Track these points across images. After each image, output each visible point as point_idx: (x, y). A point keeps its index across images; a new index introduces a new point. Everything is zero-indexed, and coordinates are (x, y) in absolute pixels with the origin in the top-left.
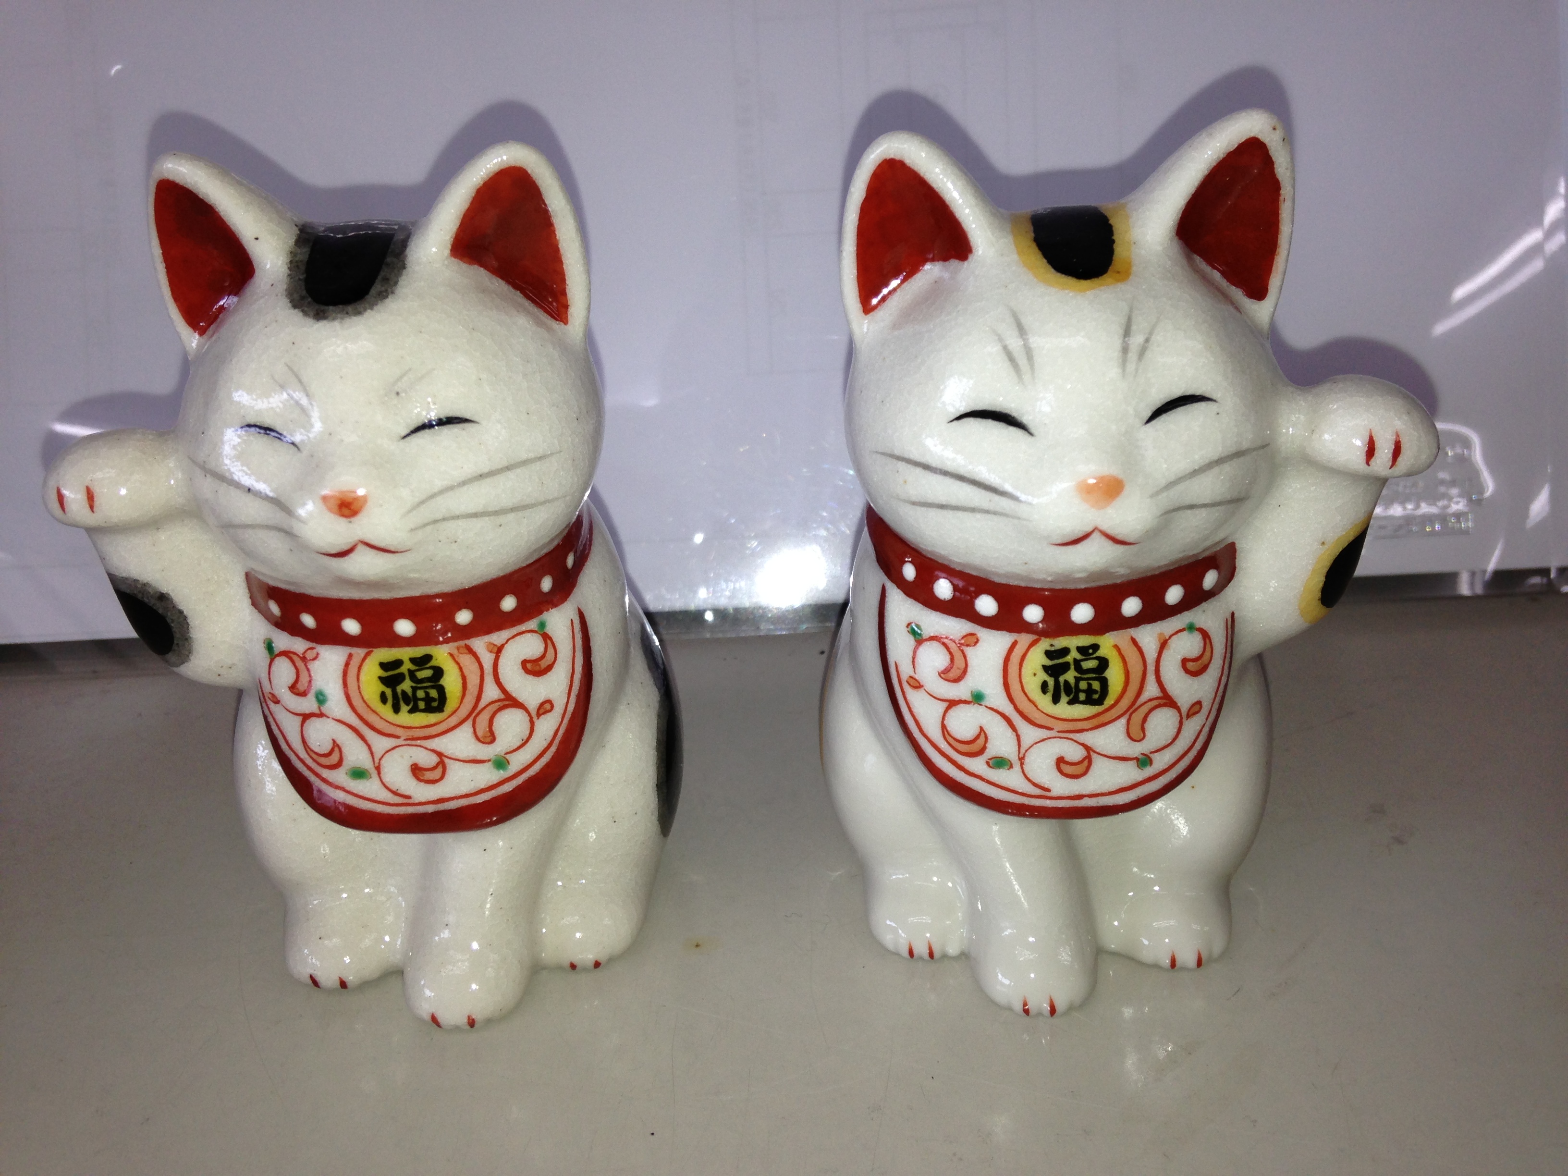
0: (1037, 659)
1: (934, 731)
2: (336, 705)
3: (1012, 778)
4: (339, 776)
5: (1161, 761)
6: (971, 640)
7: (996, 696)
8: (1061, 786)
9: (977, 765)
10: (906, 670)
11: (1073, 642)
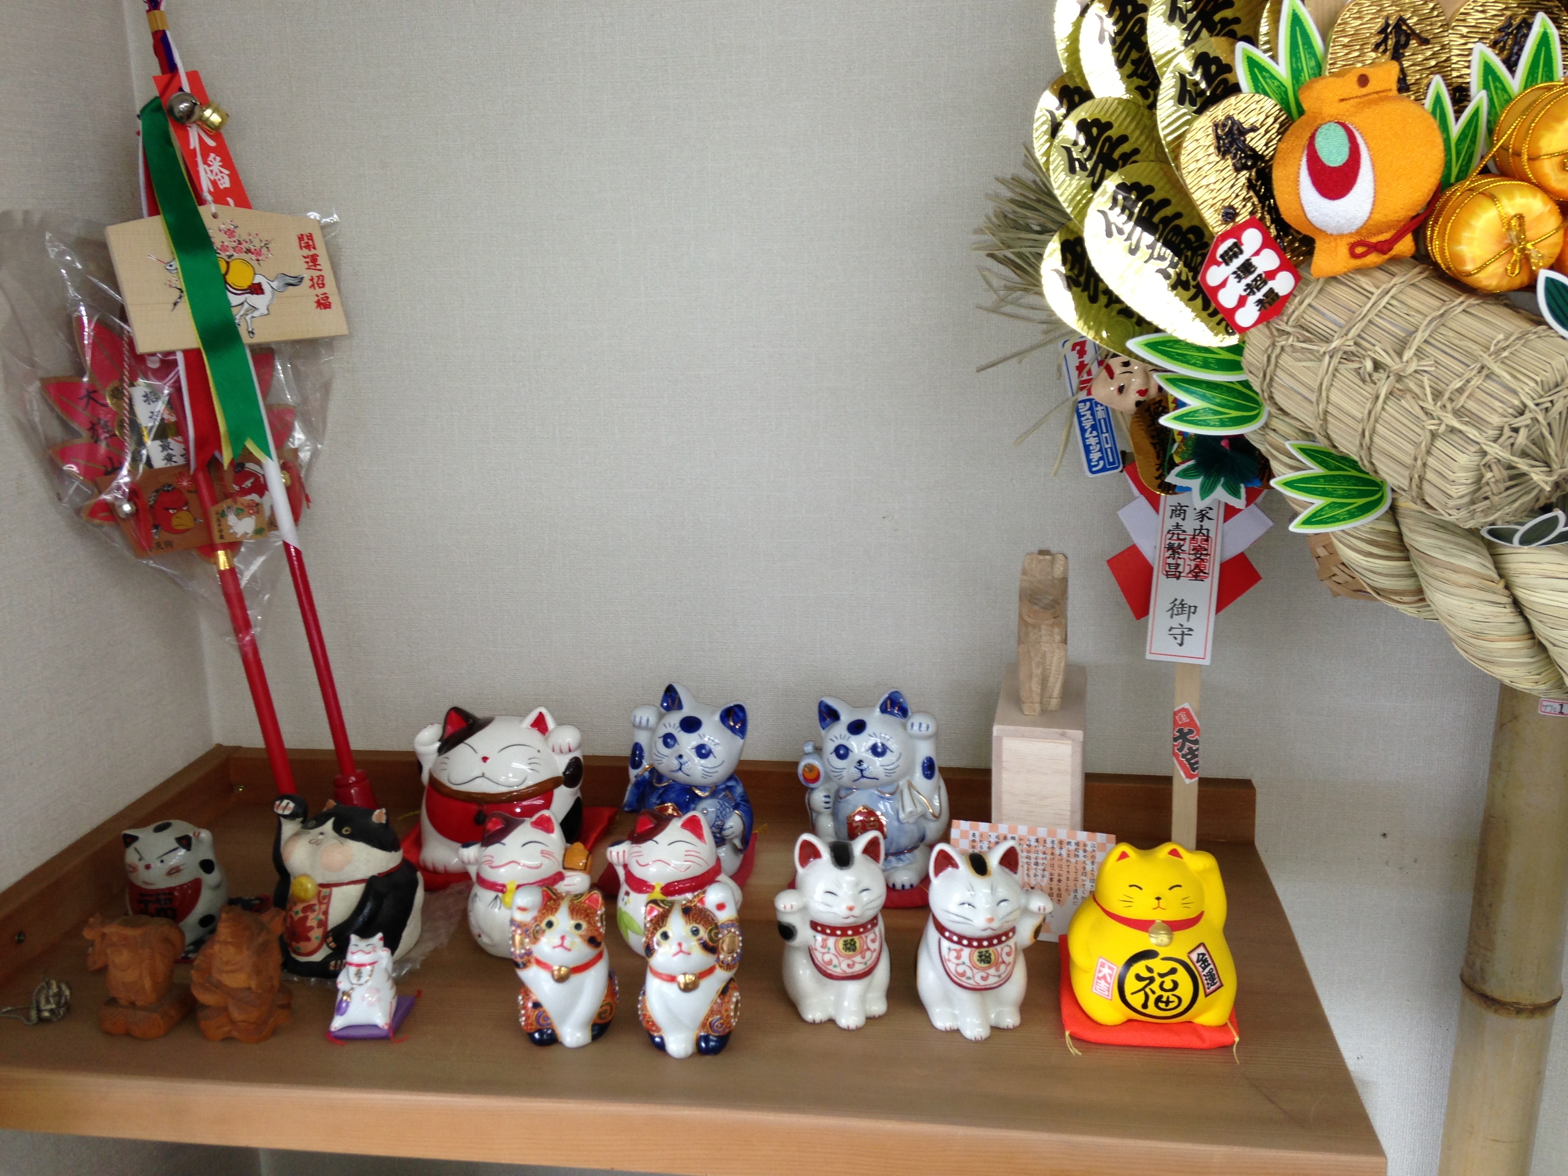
0: (976, 954)
1: (954, 972)
2: (833, 950)
3: (971, 981)
4: (831, 967)
5: (1003, 976)
6: (962, 950)
7: (968, 962)
8: (982, 983)
9: (964, 979)
10: (947, 957)
11: (983, 950)
